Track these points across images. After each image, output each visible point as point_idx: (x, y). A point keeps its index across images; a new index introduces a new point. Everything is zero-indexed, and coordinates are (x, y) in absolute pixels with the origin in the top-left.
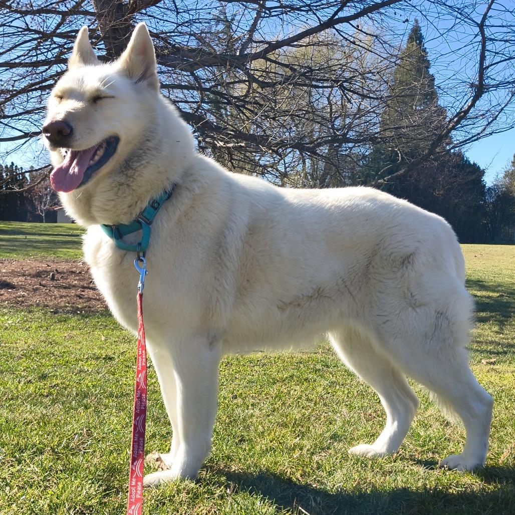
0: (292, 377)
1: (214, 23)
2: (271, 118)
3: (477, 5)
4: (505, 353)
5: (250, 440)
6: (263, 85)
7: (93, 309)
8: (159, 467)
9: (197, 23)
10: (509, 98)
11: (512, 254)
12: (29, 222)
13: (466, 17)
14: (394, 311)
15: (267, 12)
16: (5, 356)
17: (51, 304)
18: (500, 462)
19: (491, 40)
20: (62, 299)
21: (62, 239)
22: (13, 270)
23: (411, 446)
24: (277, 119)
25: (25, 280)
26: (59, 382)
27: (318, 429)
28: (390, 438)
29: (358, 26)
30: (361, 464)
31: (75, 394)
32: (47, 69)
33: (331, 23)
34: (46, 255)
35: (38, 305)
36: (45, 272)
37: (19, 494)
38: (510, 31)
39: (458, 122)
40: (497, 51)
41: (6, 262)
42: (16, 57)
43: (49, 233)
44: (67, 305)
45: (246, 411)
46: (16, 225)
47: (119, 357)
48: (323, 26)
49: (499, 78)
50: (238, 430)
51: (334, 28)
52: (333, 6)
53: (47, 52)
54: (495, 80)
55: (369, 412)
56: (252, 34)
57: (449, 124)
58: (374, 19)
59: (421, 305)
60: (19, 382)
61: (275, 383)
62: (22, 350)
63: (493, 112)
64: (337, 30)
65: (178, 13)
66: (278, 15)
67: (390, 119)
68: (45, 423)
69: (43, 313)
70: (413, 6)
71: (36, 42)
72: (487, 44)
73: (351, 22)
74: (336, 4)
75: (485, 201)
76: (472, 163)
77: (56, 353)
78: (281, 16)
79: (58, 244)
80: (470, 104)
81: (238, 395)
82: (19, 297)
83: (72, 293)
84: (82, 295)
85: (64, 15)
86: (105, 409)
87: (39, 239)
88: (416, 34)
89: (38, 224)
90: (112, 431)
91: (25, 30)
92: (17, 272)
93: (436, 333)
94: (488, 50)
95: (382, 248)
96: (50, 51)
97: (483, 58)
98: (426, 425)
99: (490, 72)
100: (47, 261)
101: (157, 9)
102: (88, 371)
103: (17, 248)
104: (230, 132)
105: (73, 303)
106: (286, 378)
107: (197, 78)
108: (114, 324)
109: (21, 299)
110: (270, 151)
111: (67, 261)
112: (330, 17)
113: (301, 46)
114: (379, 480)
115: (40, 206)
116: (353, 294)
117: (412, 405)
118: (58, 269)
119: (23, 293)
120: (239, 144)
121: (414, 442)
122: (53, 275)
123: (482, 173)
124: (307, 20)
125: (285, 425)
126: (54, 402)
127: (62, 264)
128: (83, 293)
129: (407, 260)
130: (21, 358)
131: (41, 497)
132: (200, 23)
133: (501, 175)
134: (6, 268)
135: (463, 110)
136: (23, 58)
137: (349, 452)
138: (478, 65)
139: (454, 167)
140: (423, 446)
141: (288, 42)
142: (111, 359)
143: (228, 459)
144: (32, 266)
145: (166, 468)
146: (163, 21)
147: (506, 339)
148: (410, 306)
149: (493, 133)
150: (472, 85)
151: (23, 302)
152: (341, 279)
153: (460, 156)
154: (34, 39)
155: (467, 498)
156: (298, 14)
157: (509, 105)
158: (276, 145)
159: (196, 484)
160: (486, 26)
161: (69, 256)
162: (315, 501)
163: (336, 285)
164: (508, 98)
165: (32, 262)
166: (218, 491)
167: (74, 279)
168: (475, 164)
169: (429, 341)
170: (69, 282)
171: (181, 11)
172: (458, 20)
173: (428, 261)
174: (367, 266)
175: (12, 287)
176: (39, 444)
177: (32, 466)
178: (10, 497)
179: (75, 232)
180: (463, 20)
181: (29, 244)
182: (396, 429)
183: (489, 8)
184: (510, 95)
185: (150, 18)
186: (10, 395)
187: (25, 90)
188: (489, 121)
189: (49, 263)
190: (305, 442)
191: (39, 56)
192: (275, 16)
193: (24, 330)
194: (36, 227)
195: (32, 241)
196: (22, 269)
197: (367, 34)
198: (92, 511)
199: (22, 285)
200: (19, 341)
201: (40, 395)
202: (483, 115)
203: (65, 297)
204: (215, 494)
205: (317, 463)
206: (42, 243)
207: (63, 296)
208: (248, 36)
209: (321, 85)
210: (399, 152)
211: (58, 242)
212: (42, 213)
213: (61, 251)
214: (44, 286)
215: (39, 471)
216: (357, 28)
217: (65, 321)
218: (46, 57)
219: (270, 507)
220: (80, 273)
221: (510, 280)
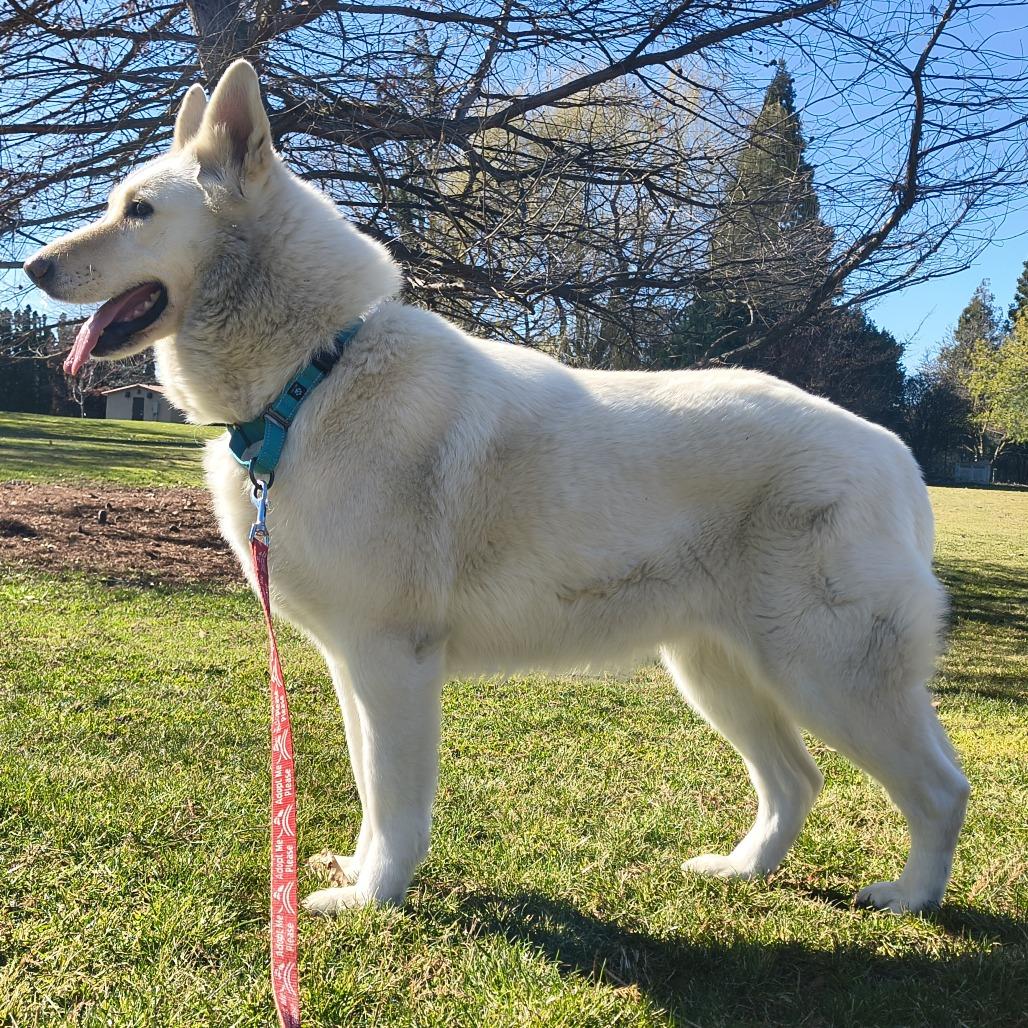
0: (558, 719)
1: (410, 59)
2: (512, 238)
3: (910, 37)
4: (956, 691)
5: (496, 837)
6: (501, 176)
7: (177, 580)
8: (333, 879)
9: (379, 58)
10: (962, 212)
11: (954, 504)
12: (55, 415)
13: (888, 59)
14: (790, 610)
15: (510, 40)
16: (28, 659)
17: (101, 566)
18: (971, 898)
19: (934, 102)
20: (120, 559)
21: (116, 448)
22: (30, 502)
23: (798, 862)
24: (522, 239)
25: (53, 520)
26: (133, 712)
27: (621, 822)
28: (763, 846)
29: (680, 71)
30: (708, 893)
31: (163, 736)
32: (103, 138)
33: (631, 64)
34: (88, 477)
35: (78, 568)
36: (89, 507)
37: (83, 917)
38: (970, 86)
39: (864, 255)
40: (944, 124)
41: (17, 487)
42: (48, 114)
43: (92, 436)
44: (131, 569)
45: (482, 781)
46: (31, 420)
47: (234, 670)
48: (616, 70)
49: (945, 175)
50: (474, 817)
51: (637, 73)
52: (634, 32)
53: (104, 107)
54: (938, 177)
55: (712, 794)
56: (481, 81)
57: (848, 257)
58: (709, 57)
59: (844, 603)
60: (60, 709)
61: (528, 731)
62: (58, 650)
63: (931, 237)
64: (642, 77)
65: (346, 40)
66: (530, 46)
67: (734, 244)
68: (116, 788)
69: (87, 583)
70: (786, 36)
71: (85, 88)
72: (926, 110)
73: (669, 63)
74: (641, 30)
75: (902, 403)
76: (880, 331)
77: (119, 658)
78: (535, 50)
79: (108, 457)
80: (888, 222)
81: (461, 750)
82: (44, 553)
83: (139, 548)
84: (156, 552)
85: (138, 39)
86: (222, 767)
87: (73, 447)
88: (780, 87)
89: (71, 420)
90: (240, 808)
91: (71, 66)
92: (37, 506)
93: (871, 657)
94: (926, 122)
95: (773, 493)
96: (110, 105)
97: (917, 135)
98: (822, 823)
99: (930, 163)
100: (90, 488)
101: (306, 31)
102: (182, 693)
103: (36, 463)
104: (435, 262)
105: (142, 567)
106: (549, 722)
107: (376, 161)
108: (218, 608)
109: (47, 555)
110: (512, 299)
111: (126, 489)
112: (629, 53)
113: (570, 105)
114: (745, 924)
115: (76, 387)
116: (713, 573)
117: (808, 786)
118: (112, 503)
119: (50, 546)
120: (453, 285)
121: (802, 854)
122: (104, 515)
123: (900, 350)
124: (583, 57)
125: (558, 812)
126: (126, 748)
127: (117, 494)
128: (157, 549)
129: (819, 517)
130: (56, 665)
131: (125, 926)
132: (386, 58)
133: (935, 356)
134: (17, 497)
135: (874, 231)
136: (60, 116)
137: (684, 867)
138: (906, 149)
139: (845, 338)
140: (821, 862)
141: (551, 98)
142: (220, 672)
143: (458, 870)
144: (65, 496)
145: (345, 882)
146: (316, 55)
147: (952, 665)
148: (823, 603)
149: (929, 276)
150: (894, 186)
151: (50, 561)
152: (687, 547)
153: (860, 318)
154: (81, 83)
155: (914, 964)
156: (567, 46)
157: (962, 226)
158: (523, 288)
159: (406, 915)
160: (925, 76)
161: (129, 480)
162: (631, 958)
163: (678, 557)
164: (960, 212)
165: (63, 489)
166: (447, 930)
167: (141, 523)
168: (885, 334)
169: (855, 671)
170: (131, 528)
171: (351, 36)
172: (872, 65)
173: (864, 519)
174: (742, 523)
175: (31, 533)
176: (110, 825)
177: (101, 866)
178: (68, 922)
179: (138, 435)
180: (882, 64)
181: (56, 456)
182: (776, 830)
183: (933, 43)
184: (965, 206)
185: (293, 48)
186: (47, 733)
187: (62, 176)
188: (923, 254)
189: (94, 492)
190: (598, 845)
191: (88, 114)
192: (525, 48)
193: (56, 613)
194: (69, 425)
195: (62, 451)
196: (46, 501)
197: (698, 86)
198: (218, 956)
199: (46, 529)
200: (49, 634)
201: (100, 735)
202: (913, 242)
203: (126, 554)
204: (441, 934)
205: (626, 885)
206: (80, 455)
207: (122, 553)
208: (473, 85)
209: (607, 178)
210: (749, 307)
211: (110, 454)
212: (80, 401)
213: (116, 471)
214: (87, 534)
215: (114, 876)
216: (679, 74)
217: (129, 599)
218: (103, 116)
219: (547, 964)
220: (151, 511)
221: (950, 553)
